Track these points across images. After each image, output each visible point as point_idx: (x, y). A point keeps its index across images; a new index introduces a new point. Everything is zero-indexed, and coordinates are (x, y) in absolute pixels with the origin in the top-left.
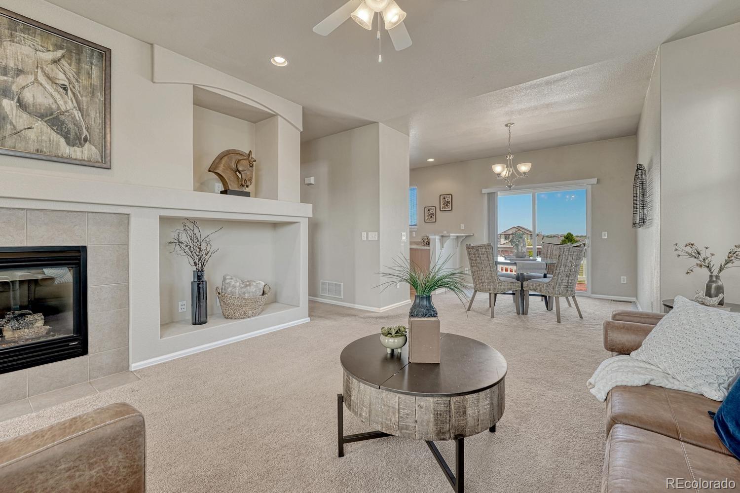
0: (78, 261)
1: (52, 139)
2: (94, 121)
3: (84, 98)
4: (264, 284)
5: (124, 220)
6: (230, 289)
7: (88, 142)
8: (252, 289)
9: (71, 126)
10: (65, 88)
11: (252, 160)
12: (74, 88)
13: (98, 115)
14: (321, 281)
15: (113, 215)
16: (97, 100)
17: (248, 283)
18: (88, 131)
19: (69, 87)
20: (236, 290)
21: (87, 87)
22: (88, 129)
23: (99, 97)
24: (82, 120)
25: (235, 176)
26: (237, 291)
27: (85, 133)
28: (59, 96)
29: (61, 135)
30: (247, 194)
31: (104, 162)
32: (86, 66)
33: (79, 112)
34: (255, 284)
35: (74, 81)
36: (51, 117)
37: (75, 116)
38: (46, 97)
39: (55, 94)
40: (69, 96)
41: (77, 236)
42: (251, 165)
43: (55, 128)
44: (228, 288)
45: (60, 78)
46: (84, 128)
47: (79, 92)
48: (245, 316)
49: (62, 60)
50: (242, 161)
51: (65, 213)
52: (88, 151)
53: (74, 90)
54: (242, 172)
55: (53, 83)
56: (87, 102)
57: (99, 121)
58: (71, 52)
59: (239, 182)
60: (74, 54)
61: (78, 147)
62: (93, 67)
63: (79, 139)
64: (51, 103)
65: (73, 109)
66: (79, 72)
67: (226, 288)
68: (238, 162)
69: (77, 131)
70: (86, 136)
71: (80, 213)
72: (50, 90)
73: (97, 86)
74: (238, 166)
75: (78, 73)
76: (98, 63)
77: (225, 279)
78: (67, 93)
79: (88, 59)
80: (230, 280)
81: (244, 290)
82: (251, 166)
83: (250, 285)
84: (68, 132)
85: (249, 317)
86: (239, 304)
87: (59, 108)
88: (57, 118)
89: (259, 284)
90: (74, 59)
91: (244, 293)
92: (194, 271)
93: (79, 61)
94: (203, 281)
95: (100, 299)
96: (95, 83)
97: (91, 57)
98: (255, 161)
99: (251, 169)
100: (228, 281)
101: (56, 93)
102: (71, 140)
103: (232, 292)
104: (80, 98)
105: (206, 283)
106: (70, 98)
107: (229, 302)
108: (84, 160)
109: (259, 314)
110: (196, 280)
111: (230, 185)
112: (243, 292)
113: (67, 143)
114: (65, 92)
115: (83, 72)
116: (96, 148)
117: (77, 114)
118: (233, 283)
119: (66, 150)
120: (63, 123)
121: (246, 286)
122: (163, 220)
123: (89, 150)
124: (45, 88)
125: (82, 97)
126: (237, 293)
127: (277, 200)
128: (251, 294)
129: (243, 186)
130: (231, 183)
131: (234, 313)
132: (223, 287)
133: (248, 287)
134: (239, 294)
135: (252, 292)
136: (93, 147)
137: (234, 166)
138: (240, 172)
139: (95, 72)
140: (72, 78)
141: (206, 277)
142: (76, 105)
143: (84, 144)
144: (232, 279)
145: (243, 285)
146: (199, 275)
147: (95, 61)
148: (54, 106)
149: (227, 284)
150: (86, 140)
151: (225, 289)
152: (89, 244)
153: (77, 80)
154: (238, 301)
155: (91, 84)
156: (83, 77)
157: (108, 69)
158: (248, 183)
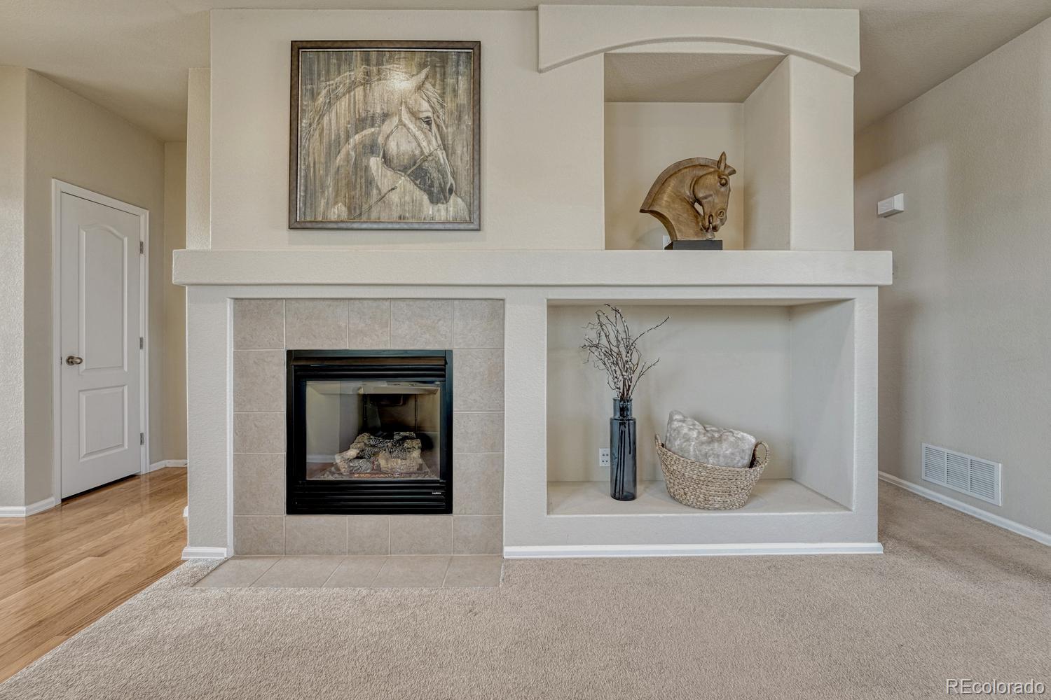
0: (443, 372)
1: (415, 198)
2: (461, 159)
3: (449, 129)
4: (753, 440)
5: (496, 308)
6: (678, 442)
7: (453, 194)
8: (725, 449)
9: (435, 174)
10: (429, 123)
11: (727, 172)
12: (438, 117)
13: (465, 149)
14: (924, 445)
15: (484, 302)
16: (465, 128)
17: (716, 435)
18: (453, 178)
19: (432, 119)
20: (690, 445)
21: (452, 111)
22: (454, 174)
23: (467, 119)
24: (446, 161)
25: (691, 211)
26: (692, 448)
27: (451, 180)
28: (423, 136)
29: (425, 191)
30: (717, 245)
31: (472, 222)
32: (452, 81)
33: (444, 151)
34: (732, 439)
35: (438, 107)
36: (415, 167)
37: (439, 159)
38: (409, 142)
39: (418, 134)
40: (433, 131)
41: (441, 335)
42: (723, 181)
43: (418, 182)
44: (675, 440)
45: (423, 109)
46: (449, 174)
47: (444, 122)
48: (706, 505)
49: (426, 83)
50: (703, 178)
51: (428, 302)
52: (454, 207)
53: (438, 120)
54: (704, 201)
55: (416, 119)
56: (453, 133)
57: (467, 158)
58: (436, 66)
59: (698, 223)
60: (438, 69)
61: (443, 203)
62: (460, 78)
63: (442, 190)
64: (414, 148)
65: (437, 150)
66: (444, 93)
67: (672, 439)
68: (697, 181)
69: (441, 180)
70: (451, 184)
71: (445, 301)
72: (414, 130)
73: (464, 105)
74: (696, 190)
75: (443, 95)
76: (465, 70)
77: (671, 420)
78: (430, 128)
79: (454, 70)
80: (680, 424)
81: (706, 448)
82: (723, 185)
83: (720, 440)
84: (431, 186)
85: (716, 509)
86: (695, 477)
87: (422, 153)
88: (420, 167)
89: (742, 439)
90: (438, 76)
91: (706, 456)
92: (615, 400)
93: (444, 75)
94: (629, 420)
95: (467, 433)
96: (462, 102)
97: (458, 65)
98: (734, 172)
99: (723, 189)
100: (676, 424)
101: (420, 132)
102: (435, 195)
103: (681, 449)
104: (446, 131)
105: (635, 423)
106: (434, 134)
107: (675, 468)
108: (449, 222)
109: (742, 506)
110: (618, 416)
111: (680, 231)
112: (703, 452)
113: (430, 200)
114: (428, 127)
115: (449, 90)
116: (463, 200)
117: (441, 155)
118: (685, 430)
119: (429, 210)
120: (426, 172)
121: (712, 440)
122: (555, 309)
123: (456, 204)
124: (408, 129)
125: (447, 127)
126: (692, 453)
127: (789, 250)
128: (721, 459)
129: (707, 230)
130: (682, 228)
131: (685, 494)
132: (668, 435)
133: (716, 445)
134: (696, 456)
135: (725, 457)
136: (459, 200)
137: (687, 192)
138: (700, 204)
139: (463, 84)
140: (436, 104)
141: (636, 412)
142: (440, 142)
143: (450, 197)
144: (683, 421)
145: (704, 439)
146: (623, 408)
147: (462, 69)
148: (417, 152)
149: (675, 430)
150: (451, 191)
151: (670, 440)
152: (455, 347)
153: (441, 105)
154: (693, 470)
155: (457, 105)
156: (448, 98)
157: (477, 72)
158: (717, 222)
